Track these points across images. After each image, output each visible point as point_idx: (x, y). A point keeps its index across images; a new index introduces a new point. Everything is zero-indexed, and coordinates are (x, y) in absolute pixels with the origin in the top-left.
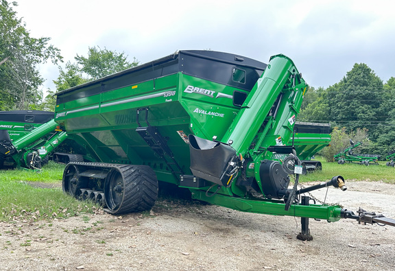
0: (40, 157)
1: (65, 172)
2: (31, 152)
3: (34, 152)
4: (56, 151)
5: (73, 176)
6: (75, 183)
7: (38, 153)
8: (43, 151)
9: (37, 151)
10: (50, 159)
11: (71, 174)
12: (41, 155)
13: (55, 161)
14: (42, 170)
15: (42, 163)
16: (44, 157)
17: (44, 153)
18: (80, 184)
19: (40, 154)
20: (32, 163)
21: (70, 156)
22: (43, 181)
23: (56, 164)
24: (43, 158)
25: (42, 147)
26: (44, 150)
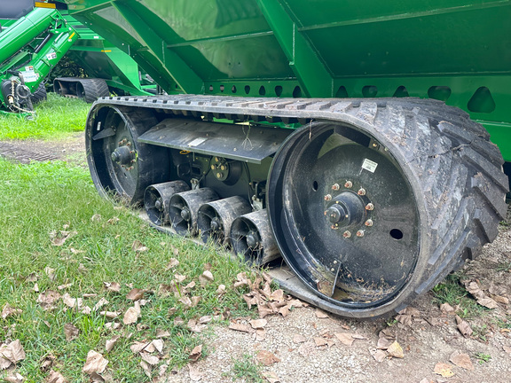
0: (26, 88)
1: (91, 129)
2: (7, 78)
3: (14, 78)
4: (58, 75)
5: (114, 138)
6: (128, 160)
7: (21, 79)
8: (30, 75)
9: (17, 75)
10: (49, 89)
11: (107, 133)
12: (28, 84)
13: (59, 92)
14: (36, 114)
15: (35, 98)
16: (35, 86)
17: (34, 80)
18: (146, 168)
19: (25, 80)
20: (11, 100)
21: (84, 82)
22: (41, 137)
23: (61, 99)
24: (33, 89)
25: (27, 68)
26: (33, 73)
